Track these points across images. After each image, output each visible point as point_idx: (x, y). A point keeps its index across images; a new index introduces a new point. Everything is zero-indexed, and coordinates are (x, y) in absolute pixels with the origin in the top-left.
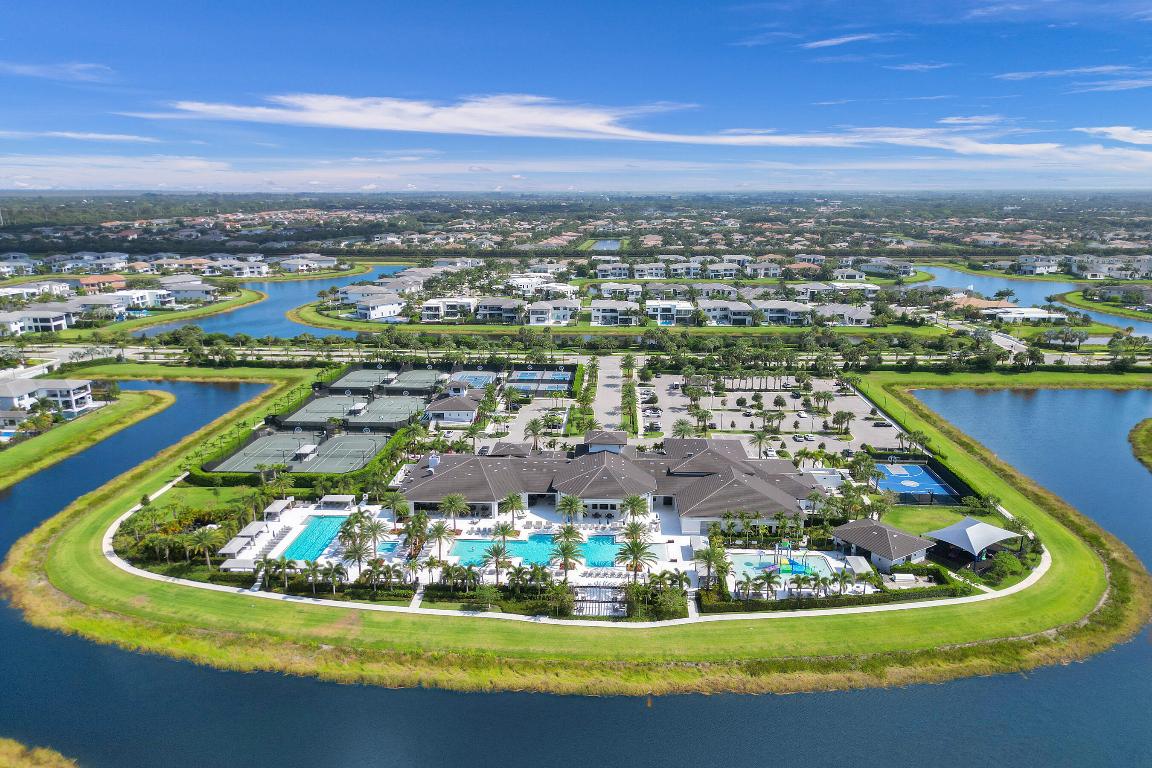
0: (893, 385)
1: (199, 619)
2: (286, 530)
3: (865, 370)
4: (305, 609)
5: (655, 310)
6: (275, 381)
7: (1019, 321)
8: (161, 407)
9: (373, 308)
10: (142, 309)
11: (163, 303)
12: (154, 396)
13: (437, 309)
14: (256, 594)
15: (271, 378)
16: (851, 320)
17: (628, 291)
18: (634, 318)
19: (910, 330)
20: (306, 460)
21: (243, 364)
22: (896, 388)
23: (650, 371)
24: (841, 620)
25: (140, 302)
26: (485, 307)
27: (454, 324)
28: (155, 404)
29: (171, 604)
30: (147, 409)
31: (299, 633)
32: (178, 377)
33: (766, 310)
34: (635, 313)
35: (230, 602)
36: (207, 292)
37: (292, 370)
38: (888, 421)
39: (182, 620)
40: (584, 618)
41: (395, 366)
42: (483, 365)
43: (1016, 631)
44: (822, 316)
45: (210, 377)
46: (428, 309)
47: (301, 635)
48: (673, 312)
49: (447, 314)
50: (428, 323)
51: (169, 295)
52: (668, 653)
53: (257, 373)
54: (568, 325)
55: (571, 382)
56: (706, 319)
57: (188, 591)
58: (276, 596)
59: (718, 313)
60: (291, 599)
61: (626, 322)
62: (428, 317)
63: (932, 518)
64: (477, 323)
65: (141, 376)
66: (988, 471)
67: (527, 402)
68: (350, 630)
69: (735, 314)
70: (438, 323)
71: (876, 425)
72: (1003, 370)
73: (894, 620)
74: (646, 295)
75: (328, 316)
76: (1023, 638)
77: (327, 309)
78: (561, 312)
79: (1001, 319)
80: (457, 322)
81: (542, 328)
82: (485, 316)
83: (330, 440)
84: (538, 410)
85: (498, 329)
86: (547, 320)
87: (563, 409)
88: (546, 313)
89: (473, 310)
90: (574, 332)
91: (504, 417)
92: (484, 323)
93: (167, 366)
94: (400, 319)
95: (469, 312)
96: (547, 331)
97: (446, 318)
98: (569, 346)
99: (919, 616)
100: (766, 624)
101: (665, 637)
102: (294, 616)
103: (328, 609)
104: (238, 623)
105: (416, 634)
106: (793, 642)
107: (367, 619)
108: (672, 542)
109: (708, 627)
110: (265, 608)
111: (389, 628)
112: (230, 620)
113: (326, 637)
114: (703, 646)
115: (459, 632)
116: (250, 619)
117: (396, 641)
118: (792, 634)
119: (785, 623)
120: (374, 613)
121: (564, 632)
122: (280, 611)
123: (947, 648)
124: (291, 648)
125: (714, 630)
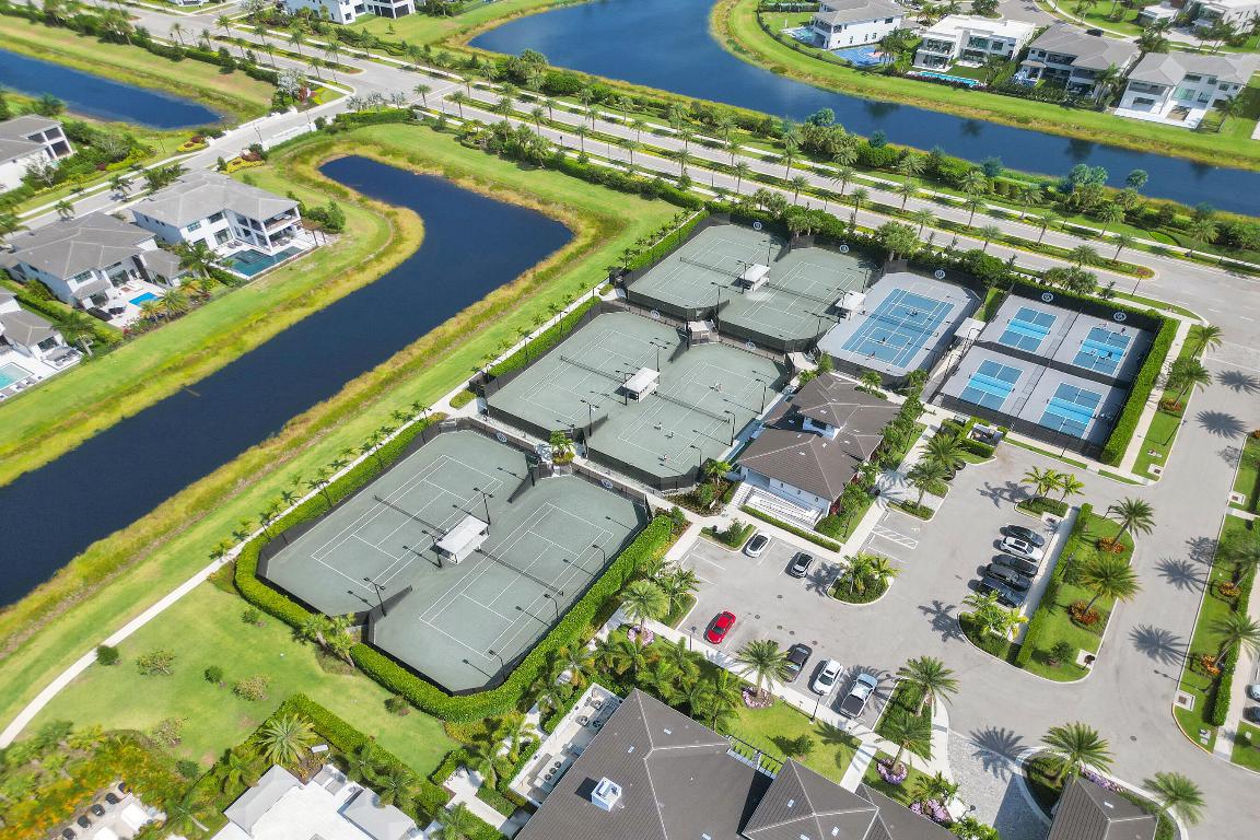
6: (581, 226)
8: (387, 265)
9: (838, 28)
12: (398, 229)
13: (948, 46)
15: (580, 214)
21: (556, 162)
26: (1042, 54)
27: (965, 86)
28: (381, 255)
41: (783, 228)
42: (947, 268)
46: (932, 44)
49: (966, 55)
50: (919, 79)
54: (1200, 129)
55: (1122, 384)
62: (928, 60)
64: (1009, 89)
67: (983, 451)
70: (937, 81)
75: (766, 28)
78: (1200, 87)
80: (971, 82)
81: (1139, 123)
82: (1034, 73)
83: (538, 483)
84: (995, 495)
85: (1045, 116)
86: (1158, 105)
87: (1059, 509)
88: (1163, 88)
89: (1016, 52)
90: (1204, 151)
91: (905, 506)
92: (1023, 92)
93: (463, 145)
94: (874, 57)
95: (1006, 59)
96: (1147, 134)
97: (960, 63)
98: (1174, 225)
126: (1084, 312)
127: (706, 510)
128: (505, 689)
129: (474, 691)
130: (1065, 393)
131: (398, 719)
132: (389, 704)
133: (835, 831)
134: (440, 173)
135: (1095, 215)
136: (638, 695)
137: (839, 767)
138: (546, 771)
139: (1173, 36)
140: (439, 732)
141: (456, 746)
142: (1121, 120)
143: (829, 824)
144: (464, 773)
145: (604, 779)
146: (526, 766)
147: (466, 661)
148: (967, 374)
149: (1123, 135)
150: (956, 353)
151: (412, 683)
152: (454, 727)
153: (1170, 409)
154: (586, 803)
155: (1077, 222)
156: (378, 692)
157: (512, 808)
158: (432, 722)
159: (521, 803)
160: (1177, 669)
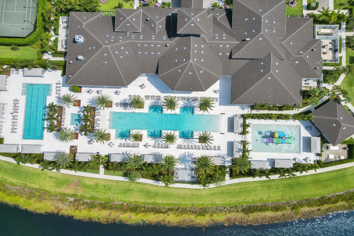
1: (8, 181)
2: (16, 101)
4: (53, 175)
31: (56, 191)
52: (214, 203)
58: (35, 166)
73: (316, 181)
99: (329, 177)
100: (258, 185)
101: (213, 194)
102: (49, 181)
103: (63, 176)
104: (27, 184)
105: (106, 192)
106: (267, 196)
107: (83, 183)
108: (224, 114)
109: (232, 187)
110: (34, 174)
111: (94, 189)
112: (22, 182)
113: (68, 194)
114: (229, 199)
115: (125, 192)
116: (31, 183)
117: (99, 197)
118: (268, 191)
119: (267, 184)
120: (85, 179)
121: (170, 192)
122: (42, 177)
123: (332, 195)
124: (56, 199)
125: (235, 189)
128: (38, 29)
129: (30, 34)
131: (18, 51)
132: (12, 49)
133: (134, 19)
136: (72, 13)
137: (132, 7)
138: (64, 43)
140: (32, 49)
141: (38, 50)
143: (132, 18)
144: (45, 54)
145: (76, 36)
146: (58, 44)
147: (23, 29)
151: (12, 40)
152: (34, 46)
154: (77, 44)
156: (7, 48)
157: (63, 55)
158: (27, 47)
159: (64, 53)
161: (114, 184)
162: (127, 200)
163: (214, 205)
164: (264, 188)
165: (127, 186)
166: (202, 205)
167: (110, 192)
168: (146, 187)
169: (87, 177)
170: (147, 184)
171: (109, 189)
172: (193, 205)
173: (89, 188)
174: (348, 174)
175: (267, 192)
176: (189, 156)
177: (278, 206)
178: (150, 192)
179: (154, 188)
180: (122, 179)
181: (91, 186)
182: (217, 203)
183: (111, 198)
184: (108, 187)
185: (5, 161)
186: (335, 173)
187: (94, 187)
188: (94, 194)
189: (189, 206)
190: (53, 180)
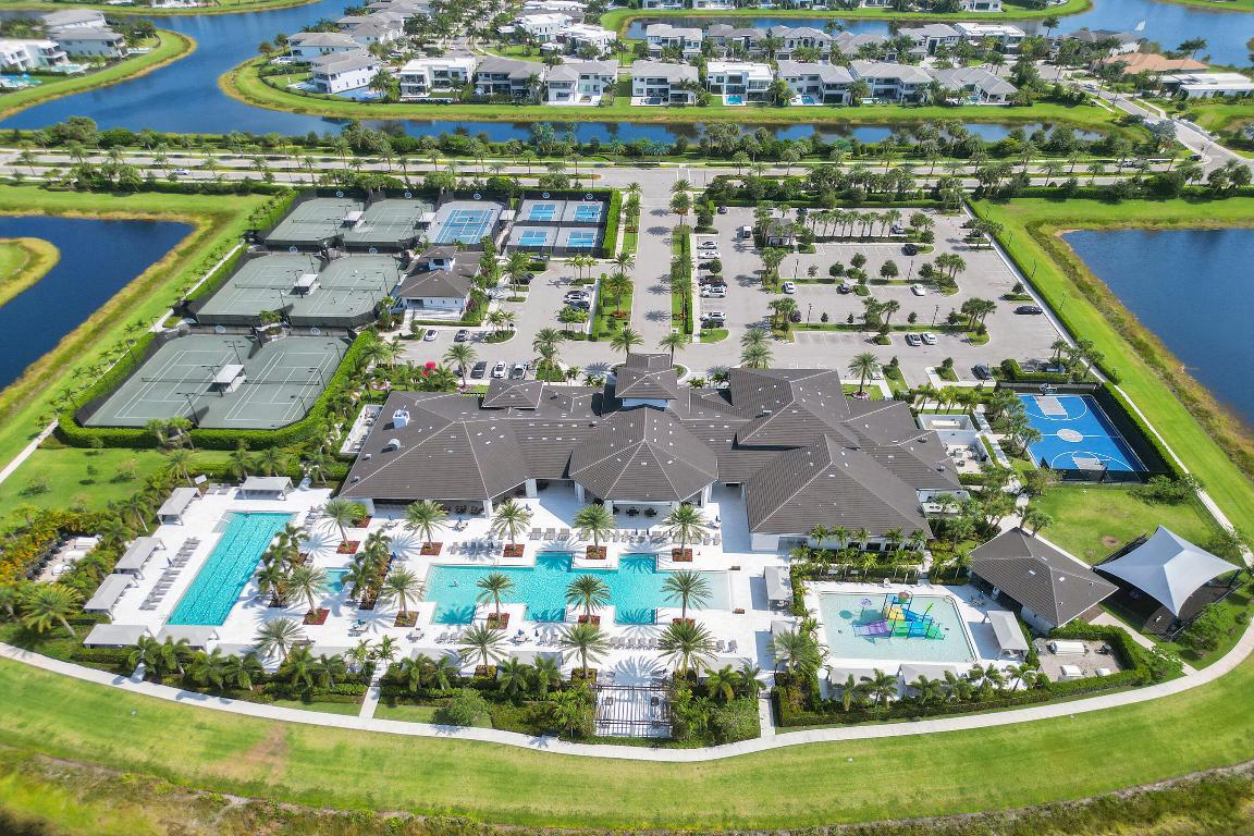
0: (1039, 224)
1: (55, 741)
2: (192, 544)
3: (1003, 196)
4: (208, 721)
5: (720, 79)
6: (198, 220)
7: (1210, 96)
8: (39, 272)
9: (334, 76)
10: (21, 73)
11: (51, 62)
12: (29, 250)
13: (421, 78)
14: (138, 687)
15: (192, 212)
16: (985, 94)
17: (683, 41)
18: (691, 94)
19: (1061, 111)
20: (228, 390)
21: (150, 187)
22: (1044, 229)
23: (711, 203)
24: (980, 740)
25: (18, 60)
26: (487, 75)
27: (445, 103)
28: (28, 268)
29: (17, 708)
30: (17, 277)
31: (197, 773)
32: (65, 210)
33: (870, 81)
34: (692, 86)
35: (101, 708)
36: (110, 43)
37: (221, 198)
38: (1037, 303)
39: (31, 742)
40: (609, 740)
41: (359, 192)
42: (480, 192)
43: (1227, 755)
44: (947, 90)
45: (108, 211)
46: (409, 78)
47: (199, 777)
48: (745, 83)
49: (436, 84)
50: (409, 102)
51: (57, 48)
52: (731, 813)
53: (172, 204)
54: (600, 105)
55: (602, 226)
56: (789, 94)
57: (43, 679)
58: (167, 692)
59: (804, 84)
60: (190, 700)
61: (680, 99)
62: (410, 90)
63: (1103, 510)
64: (475, 100)
65: (14, 208)
66: (1176, 405)
67: (541, 268)
68: (271, 766)
69: (829, 87)
70: (423, 102)
71: (1020, 311)
72: (1192, 197)
73: (1056, 741)
74: (708, 50)
75: (274, 86)
76: (1238, 769)
77: (274, 73)
78: (591, 82)
79: (1186, 93)
80: (450, 100)
81: (565, 108)
82: (487, 89)
83: (264, 346)
84: (557, 284)
85: (506, 112)
86: (572, 97)
87: (590, 281)
88: (570, 85)
89: (470, 79)
90: (608, 116)
91: (509, 300)
92: (486, 101)
93: (50, 190)
94: (372, 93)
95: (465, 83)
96: (572, 113)
97: (435, 90)
98: (601, 150)
99: (1090, 729)
100: (872, 752)
101: (726, 781)
102: (191, 737)
103: (241, 721)
104: (111, 749)
105: (365, 775)
106: (911, 789)
107: (297, 744)
108: (738, 569)
109: (788, 758)
110: (150, 718)
111: (328, 762)
112: (99, 742)
113: (237, 780)
114: (781, 800)
115: (428, 773)
116: (128, 743)
117: (338, 790)
118: (909, 772)
119: (900, 749)
120: (307, 729)
121: (580, 772)
122: (172, 726)
123: (1130, 792)
124: (185, 803)
125: (797, 765)
126: (571, 199)
127: (391, 329)
128: (311, 418)
130: (573, 235)
133: (527, 390)
134: (41, 212)
135: (558, 154)
139: (566, 59)
142: (553, 107)
146: (345, 443)
148: (518, 236)
149: (558, 115)
150: (505, 232)
153: (631, 230)
154: (392, 430)
155: (548, 160)
159: (351, 457)
160: (669, 322)
161: (400, 746)
162: (429, 803)
163: (731, 824)
164: (895, 761)
165: (440, 752)
166: (691, 820)
167: (378, 773)
168: (501, 755)
169: (315, 726)
170: (505, 745)
171: (378, 764)
172: (657, 820)
173: (312, 761)
174: (1149, 722)
175: (907, 774)
176: (644, 668)
177: (958, 828)
178: (515, 773)
179: (528, 759)
180: (428, 730)
181: (321, 753)
182: (744, 813)
183: (376, 797)
184: (374, 758)
185: (82, 680)
186: (1107, 720)
187: (331, 757)
188: (323, 780)
189: (645, 825)
190: (205, 735)
